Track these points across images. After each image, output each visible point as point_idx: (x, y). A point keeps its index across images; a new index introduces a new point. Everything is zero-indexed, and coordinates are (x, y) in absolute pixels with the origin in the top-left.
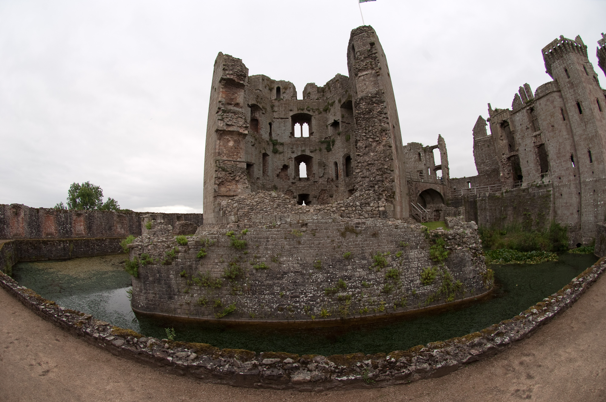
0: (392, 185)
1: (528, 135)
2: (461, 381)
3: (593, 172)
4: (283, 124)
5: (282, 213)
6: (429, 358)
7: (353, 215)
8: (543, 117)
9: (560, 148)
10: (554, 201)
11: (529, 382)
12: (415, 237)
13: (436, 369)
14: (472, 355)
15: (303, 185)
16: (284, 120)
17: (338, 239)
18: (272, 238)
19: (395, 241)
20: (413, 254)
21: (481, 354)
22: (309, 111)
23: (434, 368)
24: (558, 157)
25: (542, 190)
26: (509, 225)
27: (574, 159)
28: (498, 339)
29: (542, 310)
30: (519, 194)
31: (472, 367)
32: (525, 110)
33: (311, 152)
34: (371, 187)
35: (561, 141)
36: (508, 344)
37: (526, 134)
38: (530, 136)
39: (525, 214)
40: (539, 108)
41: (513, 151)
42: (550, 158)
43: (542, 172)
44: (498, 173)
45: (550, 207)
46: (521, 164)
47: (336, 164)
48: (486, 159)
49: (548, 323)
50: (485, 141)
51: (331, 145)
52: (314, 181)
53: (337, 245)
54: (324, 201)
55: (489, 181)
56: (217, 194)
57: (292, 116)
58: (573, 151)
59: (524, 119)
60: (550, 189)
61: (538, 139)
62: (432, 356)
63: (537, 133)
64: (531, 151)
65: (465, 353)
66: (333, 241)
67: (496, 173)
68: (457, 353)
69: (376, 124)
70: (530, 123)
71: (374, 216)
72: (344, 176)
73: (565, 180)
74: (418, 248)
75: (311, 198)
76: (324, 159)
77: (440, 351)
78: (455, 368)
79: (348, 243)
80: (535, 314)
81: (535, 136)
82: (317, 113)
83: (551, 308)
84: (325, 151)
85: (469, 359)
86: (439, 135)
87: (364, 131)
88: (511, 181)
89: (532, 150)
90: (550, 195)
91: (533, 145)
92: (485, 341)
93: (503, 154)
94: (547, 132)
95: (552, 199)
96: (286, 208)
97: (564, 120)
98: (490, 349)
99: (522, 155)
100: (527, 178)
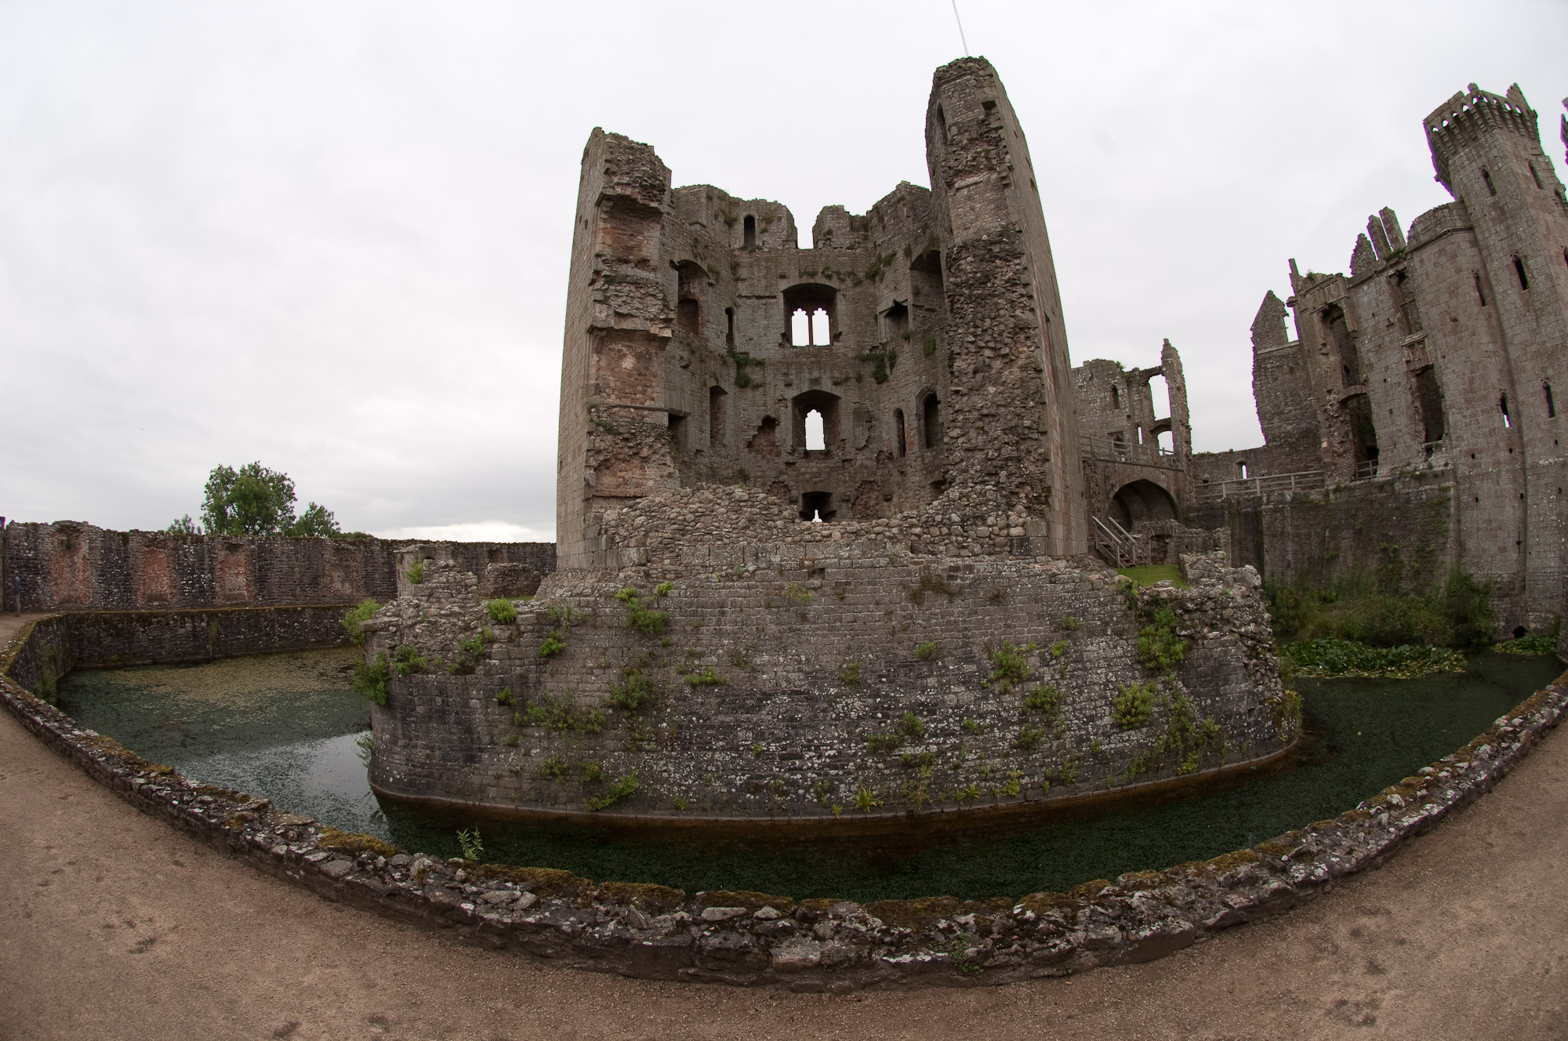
0: (1042, 469)
1: (1391, 342)
2: (1200, 972)
3: (1557, 443)
4: (761, 312)
5: (760, 540)
6: (1118, 912)
7: (941, 548)
8: (1430, 297)
9: (1473, 379)
10: (1459, 515)
11: (1372, 982)
12: (1100, 604)
13: (1137, 941)
14: (1230, 907)
15: (815, 470)
16: (764, 301)
17: (904, 607)
18: (733, 605)
19: (1049, 615)
20: (1095, 648)
21: (1255, 905)
22: (829, 277)
23: (1132, 938)
24: (1468, 401)
25: (1427, 487)
26: (1345, 576)
27: (1509, 407)
28: (1298, 870)
29: (1415, 797)
30: (1369, 497)
31: (1230, 940)
32: (1383, 278)
33: (836, 384)
34: (990, 474)
35: (1475, 358)
36: (1320, 883)
37: (1387, 339)
38: (1396, 344)
39: (1385, 550)
40: (1420, 271)
41: (1355, 383)
42: (1448, 403)
43: (1427, 439)
44: (1317, 442)
45: (1447, 531)
46: (1374, 417)
47: (899, 414)
48: (1286, 404)
49: (1428, 832)
50: (1283, 356)
51: (888, 365)
52: (844, 458)
53: (900, 623)
54: (869, 512)
55: (1293, 460)
56: (593, 492)
57: (785, 292)
58: (1505, 386)
59: (1382, 301)
60: (1447, 484)
61: (1418, 353)
62: (1130, 907)
63: (1416, 337)
64: (1399, 383)
65: (1212, 903)
66: (889, 613)
67: (1311, 441)
68: (1193, 902)
69: (1002, 312)
70: (1397, 312)
71: (997, 549)
72: (921, 447)
73: (1485, 462)
74: (1109, 633)
75: (834, 504)
76: (868, 403)
77: (1149, 895)
78: (1185, 941)
79: (928, 620)
80: (1397, 807)
81: (1411, 346)
82: (849, 282)
83: (1437, 792)
84: (870, 381)
85: (1222, 918)
86: (1166, 341)
87: (972, 330)
88: (1348, 461)
89: (1404, 383)
90: (1449, 500)
91: (1404, 368)
92: (1264, 873)
93: (1329, 392)
94: (1439, 336)
95: (1452, 510)
96: (769, 528)
97: (1483, 303)
98: (1276, 893)
99: (1376, 394)
100: (1390, 454)
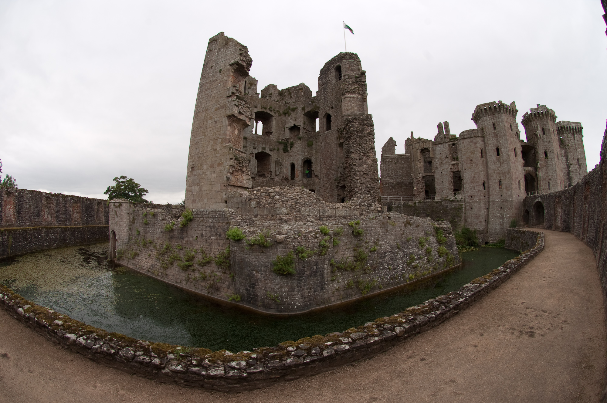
3: (501, 196)
8: (463, 153)
9: (475, 176)
10: (465, 212)
22: (271, 110)
24: (471, 182)
25: (455, 204)
27: (486, 185)
30: (432, 205)
32: (447, 144)
33: (270, 151)
35: (476, 171)
37: (445, 161)
38: (448, 163)
40: (462, 144)
41: (431, 172)
42: (464, 182)
43: (454, 191)
44: (411, 187)
45: (461, 216)
46: (436, 182)
47: (293, 166)
50: (393, 158)
51: (289, 147)
58: (485, 180)
60: (462, 204)
61: (456, 167)
63: (456, 162)
70: (450, 155)
73: (476, 199)
81: (453, 164)
84: (282, 151)
88: (423, 194)
89: (448, 174)
90: (462, 208)
91: (449, 170)
93: (419, 173)
94: (465, 164)
95: (463, 211)
97: (482, 157)
99: (437, 176)
100: (440, 193)
